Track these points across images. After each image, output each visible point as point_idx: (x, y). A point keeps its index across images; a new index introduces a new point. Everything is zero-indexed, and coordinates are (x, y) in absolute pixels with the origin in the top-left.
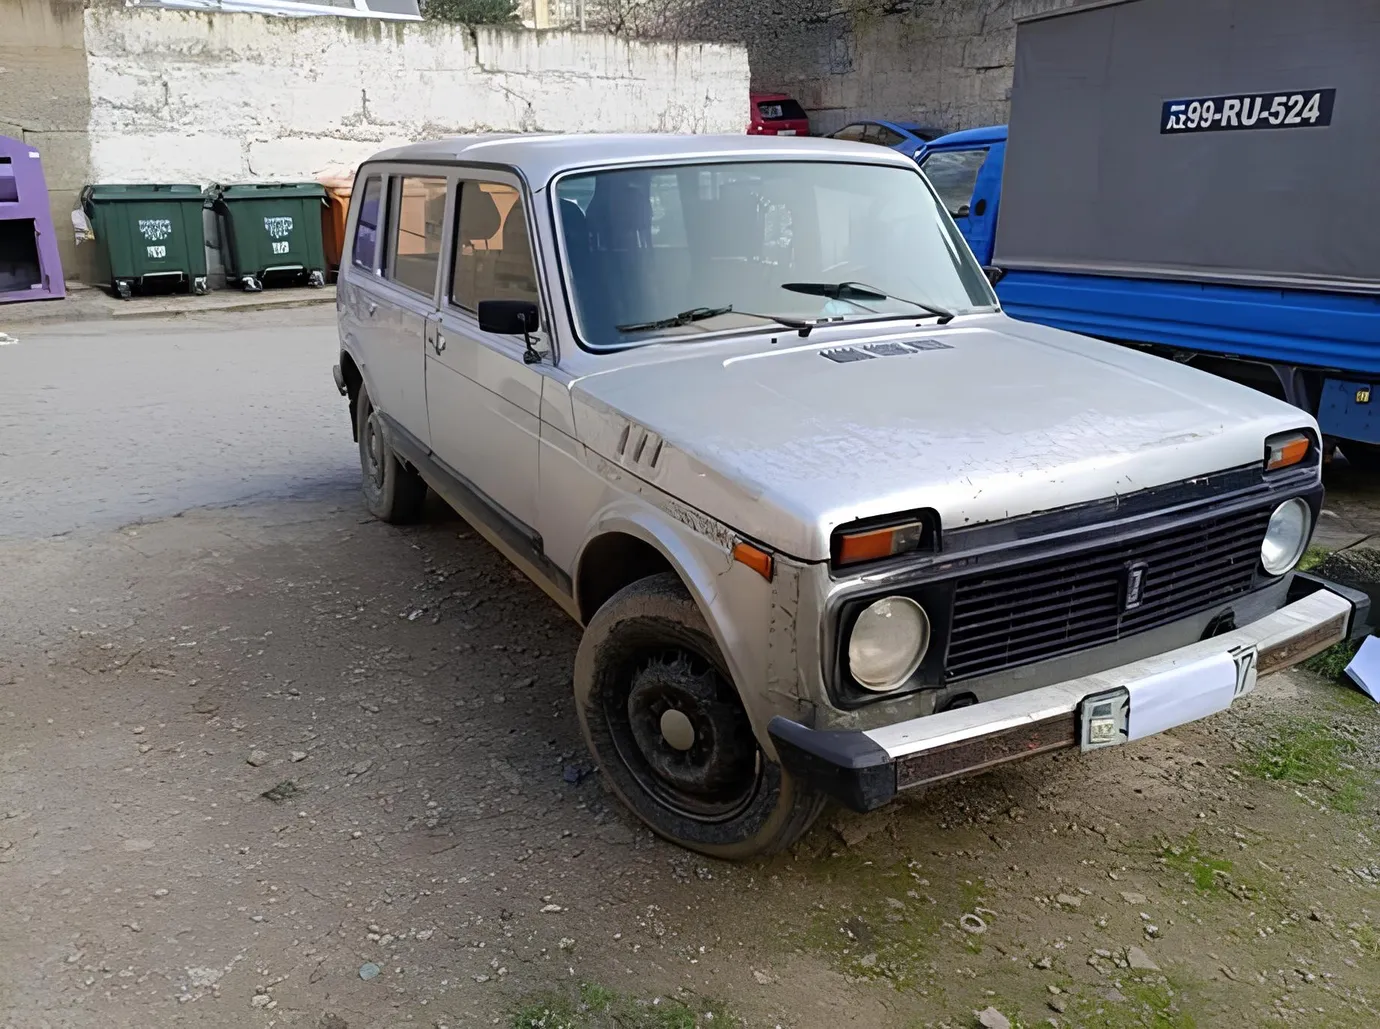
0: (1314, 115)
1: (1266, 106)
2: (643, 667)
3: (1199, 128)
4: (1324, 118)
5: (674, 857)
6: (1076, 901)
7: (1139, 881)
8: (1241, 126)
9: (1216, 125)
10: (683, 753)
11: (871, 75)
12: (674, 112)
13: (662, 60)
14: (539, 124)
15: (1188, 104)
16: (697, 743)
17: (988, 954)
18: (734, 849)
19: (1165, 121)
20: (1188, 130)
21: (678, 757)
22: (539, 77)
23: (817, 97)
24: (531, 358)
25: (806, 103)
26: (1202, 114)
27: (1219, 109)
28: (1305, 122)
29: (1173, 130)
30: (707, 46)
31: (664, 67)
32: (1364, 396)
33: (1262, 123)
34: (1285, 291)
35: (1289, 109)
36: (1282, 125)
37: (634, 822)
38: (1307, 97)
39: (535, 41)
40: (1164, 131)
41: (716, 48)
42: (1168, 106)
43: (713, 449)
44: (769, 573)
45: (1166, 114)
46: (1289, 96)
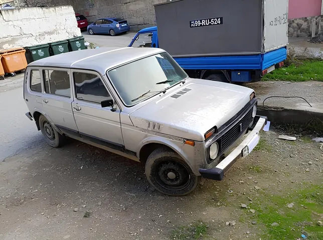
0: (219, 22)
1: (210, 21)
2: (162, 166)
3: (198, 26)
4: (221, 23)
5: (174, 198)
6: (243, 181)
7: (250, 175)
8: (206, 25)
9: (201, 25)
10: (173, 179)
11: (99, 7)
12: (58, 24)
13: (52, 11)
14: (24, 33)
15: (195, 21)
16: (176, 177)
17: (235, 195)
18: (187, 193)
19: (191, 25)
20: (195, 26)
21: (172, 180)
22: (21, 20)
23: (88, 13)
24: (113, 110)
25: (85, 16)
26: (198, 23)
27: (201, 22)
28: (218, 23)
29: (193, 27)
30: (62, 7)
31: (53, 13)
32: (239, 74)
33: (210, 24)
34: (221, 56)
35: (214, 22)
36: (214, 24)
37: (163, 195)
38: (218, 19)
39: (18, 12)
40: (191, 27)
41: (65, 7)
42: (190, 22)
43: (172, 124)
44: (194, 145)
45: (191, 24)
46: (214, 19)
